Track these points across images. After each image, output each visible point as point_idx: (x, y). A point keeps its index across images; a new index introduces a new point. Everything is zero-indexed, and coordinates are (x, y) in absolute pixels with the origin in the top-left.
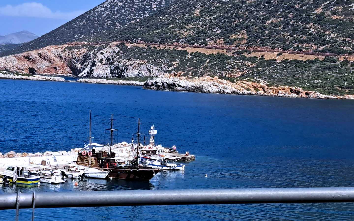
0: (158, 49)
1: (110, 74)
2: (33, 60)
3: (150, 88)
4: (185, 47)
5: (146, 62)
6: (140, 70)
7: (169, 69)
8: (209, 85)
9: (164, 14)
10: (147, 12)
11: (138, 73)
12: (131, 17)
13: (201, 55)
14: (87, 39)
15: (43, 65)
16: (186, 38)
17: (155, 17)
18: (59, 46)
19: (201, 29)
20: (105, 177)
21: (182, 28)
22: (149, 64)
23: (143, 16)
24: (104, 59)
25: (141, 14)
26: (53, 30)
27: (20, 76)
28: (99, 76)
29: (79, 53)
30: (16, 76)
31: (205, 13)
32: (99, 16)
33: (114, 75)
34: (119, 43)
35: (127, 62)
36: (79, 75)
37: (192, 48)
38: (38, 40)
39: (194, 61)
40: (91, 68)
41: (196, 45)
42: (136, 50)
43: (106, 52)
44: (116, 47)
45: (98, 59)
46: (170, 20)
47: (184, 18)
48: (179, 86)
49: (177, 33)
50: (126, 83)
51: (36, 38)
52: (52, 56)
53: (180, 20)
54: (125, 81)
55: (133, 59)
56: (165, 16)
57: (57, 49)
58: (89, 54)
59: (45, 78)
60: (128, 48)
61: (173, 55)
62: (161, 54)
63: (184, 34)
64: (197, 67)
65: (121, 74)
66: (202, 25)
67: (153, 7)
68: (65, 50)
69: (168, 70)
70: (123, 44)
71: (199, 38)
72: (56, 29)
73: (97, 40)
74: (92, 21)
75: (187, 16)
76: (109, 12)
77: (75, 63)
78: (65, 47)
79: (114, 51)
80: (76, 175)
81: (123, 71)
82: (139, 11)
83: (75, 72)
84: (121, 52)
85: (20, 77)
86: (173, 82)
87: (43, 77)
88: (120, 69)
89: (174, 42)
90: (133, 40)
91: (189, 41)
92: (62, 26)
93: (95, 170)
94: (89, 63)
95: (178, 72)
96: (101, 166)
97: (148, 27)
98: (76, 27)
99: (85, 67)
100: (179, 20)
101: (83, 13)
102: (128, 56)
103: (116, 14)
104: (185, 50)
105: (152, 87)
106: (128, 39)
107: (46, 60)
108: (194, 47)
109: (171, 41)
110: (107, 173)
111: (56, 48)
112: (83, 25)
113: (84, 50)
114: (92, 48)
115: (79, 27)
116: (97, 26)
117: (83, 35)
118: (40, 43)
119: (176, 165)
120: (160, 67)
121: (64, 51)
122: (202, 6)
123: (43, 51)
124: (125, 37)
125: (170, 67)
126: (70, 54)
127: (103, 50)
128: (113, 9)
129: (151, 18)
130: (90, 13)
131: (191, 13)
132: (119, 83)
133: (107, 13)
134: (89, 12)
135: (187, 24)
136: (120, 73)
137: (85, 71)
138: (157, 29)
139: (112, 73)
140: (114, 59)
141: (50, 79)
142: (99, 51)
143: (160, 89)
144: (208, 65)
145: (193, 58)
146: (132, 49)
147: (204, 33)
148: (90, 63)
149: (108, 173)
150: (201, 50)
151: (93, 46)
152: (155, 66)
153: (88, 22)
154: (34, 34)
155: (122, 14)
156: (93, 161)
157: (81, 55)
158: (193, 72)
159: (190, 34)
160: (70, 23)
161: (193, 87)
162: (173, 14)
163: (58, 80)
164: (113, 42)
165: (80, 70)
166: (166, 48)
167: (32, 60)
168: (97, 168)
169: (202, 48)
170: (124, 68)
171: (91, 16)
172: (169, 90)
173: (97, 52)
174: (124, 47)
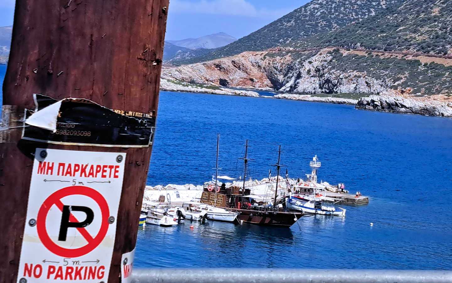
0: (382, 57)
1: (320, 88)
2: (226, 69)
3: (364, 108)
4: (417, 56)
5: (366, 74)
6: (357, 85)
7: (395, 84)
8: (443, 106)
9: (393, 13)
10: (373, 10)
11: (354, 88)
12: (352, 16)
13: (438, 67)
14: (293, 44)
15: (237, 76)
16: (419, 44)
17: (381, 16)
18: (258, 53)
19: (440, 32)
20: (232, 220)
21: (415, 32)
22: (369, 76)
23: (368, 15)
24: (313, 69)
25: (366, 12)
26: (253, 32)
27: (204, 88)
28: (305, 91)
29: (282, 61)
30: (200, 89)
31: (446, 12)
32: (312, 14)
33: (324, 90)
34: (332, 49)
35: (341, 74)
36: (281, 90)
37: (427, 57)
38: (235, 44)
39: (429, 74)
40: (295, 81)
41: (432, 53)
42: (354, 58)
43: (316, 61)
44: (328, 55)
45: (305, 70)
46: (400, 21)
47: (418, 18)
48: (403, 106)
49: (408, 37)
50: (335, 101)
51: (232, 42)
52: (248, 65)
53: (414, 21)
54: (335, 98)
55: (349, 70)
56: (394, 15)
57: (255, 56)
58: (294, 62)
59: (234, 91)
60: (343, 56)
61: (400, 66)
62: (385, 64)
63: (417, 39)
64: (433, 83)
65: (333, 89)
66: (442, 28)
67: (382, 3)
68: (265, 58)
69: (393, 86)
70: (337, 51)
71: (436, 44)
72: (258, 31)
73: (306, 45)
74: (302, 21)
75: (422, 15)
76: (324, 10)
77: (276, 74)
78: (265, 54)
79: (325, 59)
80: (196, 216)
81: (336, 85)
82: (363, 9)
83: (277, 85)
84: (333, 61)
85: (204, 90)
86: (395, 100)
87: (232, 91)
88: (331, 83)
89: (403, 49)
90: (350, 46)
91: (423, 48)
92: (265, 27)
93: (222, 211)
94: (293, 74)
95: (407, 88)
96: (231, 205)
97: (371, 29)
98: (282, 29)
99: (289, 80)
100: (412, 20)
101: (292, 11)
102: (342, 65)
103: (333, 12)
104: (417, 59)
105: (367, 107)
106: (345, 44)
107: (241, 70)
108: (429, 56)
109: (399, 48)
110: (235, 215)
111: (254, 54)
112: (290, 26)
113: (288, 58)
114: (299, 55)
115: (286, 29)
116: (309, 28)
117: (290, 38)
118: (236, 48)
119: (334, 209)
120: (383, 81)
121: (263, 59)
122: (443, 3)
123: (238, 58)
124: (340, 42)
125: (397, 81)
126: (271, 63)
127: (312, 58)
128: (330, 6)
129: (375, 18)
130: (301, 11)
131: (428, 12)
132: (327, 100)
133: (321, 11)
134: (299, 10)
135: (422, 26)
136: (331, 88)
137: (289, 85)
138: (382, 32)
139: (321, 88)
140: (325, 70)
141: (241, 94)
142: (306, 59)
143: (378, 110)
144: (447, 79)
145: (427, 70)
146: (349, 57)
147: (443, 37)
148: (295, 75)
149: (237, 215)
150: (438, 61)
151: (300, 53)
152: (377, 80)
153: (297, 22)
154: (232, 37)
155: (340, 12)
156: (221, 198)
157: (284, 64)
158: (426, 89)
159: (425, 39)
160: (275, 23)
161: (421, 108)
162: (405, 13)
163: (250, 96)
164: (325, 48)
165: (282, 83)
166: (392, 57)
167: (224, 69)
168: (225, 209)
169: (440, 57)
170: (337, 81)
171: (302, 14)
172: (390, 111)
173: (304, 61)
174: (338, 55)
